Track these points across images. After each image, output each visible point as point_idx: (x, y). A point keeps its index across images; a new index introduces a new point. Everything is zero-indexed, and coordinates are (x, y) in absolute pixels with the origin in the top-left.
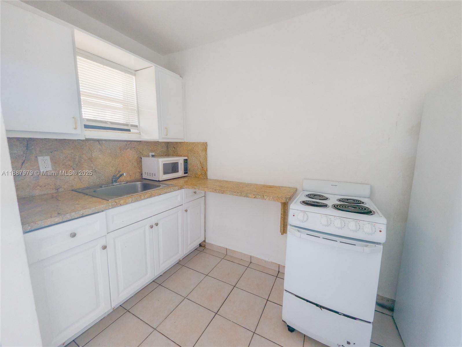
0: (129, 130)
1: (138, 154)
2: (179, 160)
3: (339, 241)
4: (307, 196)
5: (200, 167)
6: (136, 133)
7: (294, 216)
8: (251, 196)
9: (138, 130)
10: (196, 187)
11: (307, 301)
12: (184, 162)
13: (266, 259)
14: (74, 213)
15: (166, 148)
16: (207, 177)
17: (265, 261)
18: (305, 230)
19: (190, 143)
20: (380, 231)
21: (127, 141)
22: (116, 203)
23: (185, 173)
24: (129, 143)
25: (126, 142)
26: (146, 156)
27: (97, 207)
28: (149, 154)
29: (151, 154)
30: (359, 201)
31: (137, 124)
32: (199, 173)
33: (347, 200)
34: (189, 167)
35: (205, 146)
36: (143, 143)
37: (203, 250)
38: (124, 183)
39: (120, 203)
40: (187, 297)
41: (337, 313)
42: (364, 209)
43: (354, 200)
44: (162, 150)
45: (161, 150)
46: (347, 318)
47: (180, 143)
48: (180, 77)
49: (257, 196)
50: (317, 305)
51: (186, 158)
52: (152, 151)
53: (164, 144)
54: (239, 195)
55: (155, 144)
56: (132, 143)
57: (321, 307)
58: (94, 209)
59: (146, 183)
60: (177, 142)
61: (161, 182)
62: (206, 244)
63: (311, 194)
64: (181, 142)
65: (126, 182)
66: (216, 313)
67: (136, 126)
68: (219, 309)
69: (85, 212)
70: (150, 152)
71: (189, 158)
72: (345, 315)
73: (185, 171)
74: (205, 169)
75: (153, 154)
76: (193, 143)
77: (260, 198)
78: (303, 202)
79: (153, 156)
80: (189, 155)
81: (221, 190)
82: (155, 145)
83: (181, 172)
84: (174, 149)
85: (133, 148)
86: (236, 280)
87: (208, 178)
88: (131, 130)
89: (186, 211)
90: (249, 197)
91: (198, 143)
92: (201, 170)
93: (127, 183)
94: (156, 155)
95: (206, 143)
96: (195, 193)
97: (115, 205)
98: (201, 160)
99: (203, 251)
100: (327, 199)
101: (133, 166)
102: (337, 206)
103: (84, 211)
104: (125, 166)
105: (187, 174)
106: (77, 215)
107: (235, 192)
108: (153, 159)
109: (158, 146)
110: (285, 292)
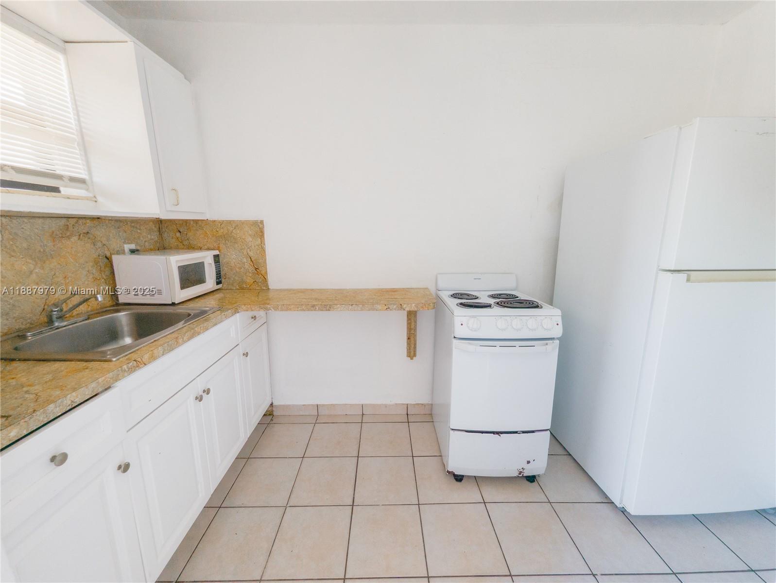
0: (56, 190)
1: (99, 248)
2: (205, 257)
3: (517, 346)
4: (452, 296)
5: (251, 269)
6: (87, 199)
7: (462, 324)
8: (379, 307)
9: (87, 190)
10: (269, 306)
11: (482, 432)
12: (215, 260)
13: (388, 402)
14: (52, 406)
15: (158, 234)
16: (267, 286)
17: (386, 406)
18: (478, 342)
19: (222, 223)
20: (558, 324)
21: (68, 217)
22: (135, 362)
23: (218, 283)
24: (72, 221)
25: (64, 221)
26: (118, 253)
27: (100, 380)
28: (124, 247)
29: (127, 247)
30: (513, 295)
31: (83, 175)
32: (249, 280)
33: (500, 295)
34: (224, 270)
35: (258, 229)
36: (107, 221)
37: (272, 420)
38: (81, 319)
39: (143, 360)
40: (291, 504)
41: (516, 432)
42: (531, 303)
43: (507, 295)
44: (149, 236)
45: (147, 237)
46: (526, 434)
47: (196, 222)
48: (185, 78)
49: (391, 307)
50: (493, 433)
51: (216, 252)
52: (128, 241)
53: (151, 223)
54: (360, 309)
55: (133, 224)
56: (80, 221)
57: (498, 433)
58: (93, 385)
59: (141, 313)
60: (187, 220)
61: (180, 306)
62: (274, 409)
63: (456, 294)
64: (198, 220)
65: (87, 317)
66: (353, 505)
67: (83, 181)
68: (354, 498)
69: (77, 397)
70: (124, 243)
71: (222, 252)
72: (524, 432)
73: (218, 279)
74: (263, 272)
75: (133, 246)
76: (230, 222)
77: (395, 309)
78: (460, 304)
79: (133, 251)
80: (221, 245)
81: (325, 305)
82: (133, 227)
83: (210, 284)
84: (178, 234)
85: (84, 233)
86: (356, 447)
87: (270, 288)
88: (61, 189)
89: (246, 355)
90: (377, 310)
91: (242, 223)
92: (254, 273)
93: (88, 319)
94: (139, 248)
95: (262, 222)
96: (254, 318)
97: (134, 367)
98: (251, 254)
99: (271, 422)
100: (477, 298)
101: (91, 277)
102: (501, 303)
103: (74, 394)
104: (70, 278)
105: (221, 285)
106: (61, 407)
107: (352, 305)
108: (135, 257)
109: (140, 229)
110: (452, 432)
